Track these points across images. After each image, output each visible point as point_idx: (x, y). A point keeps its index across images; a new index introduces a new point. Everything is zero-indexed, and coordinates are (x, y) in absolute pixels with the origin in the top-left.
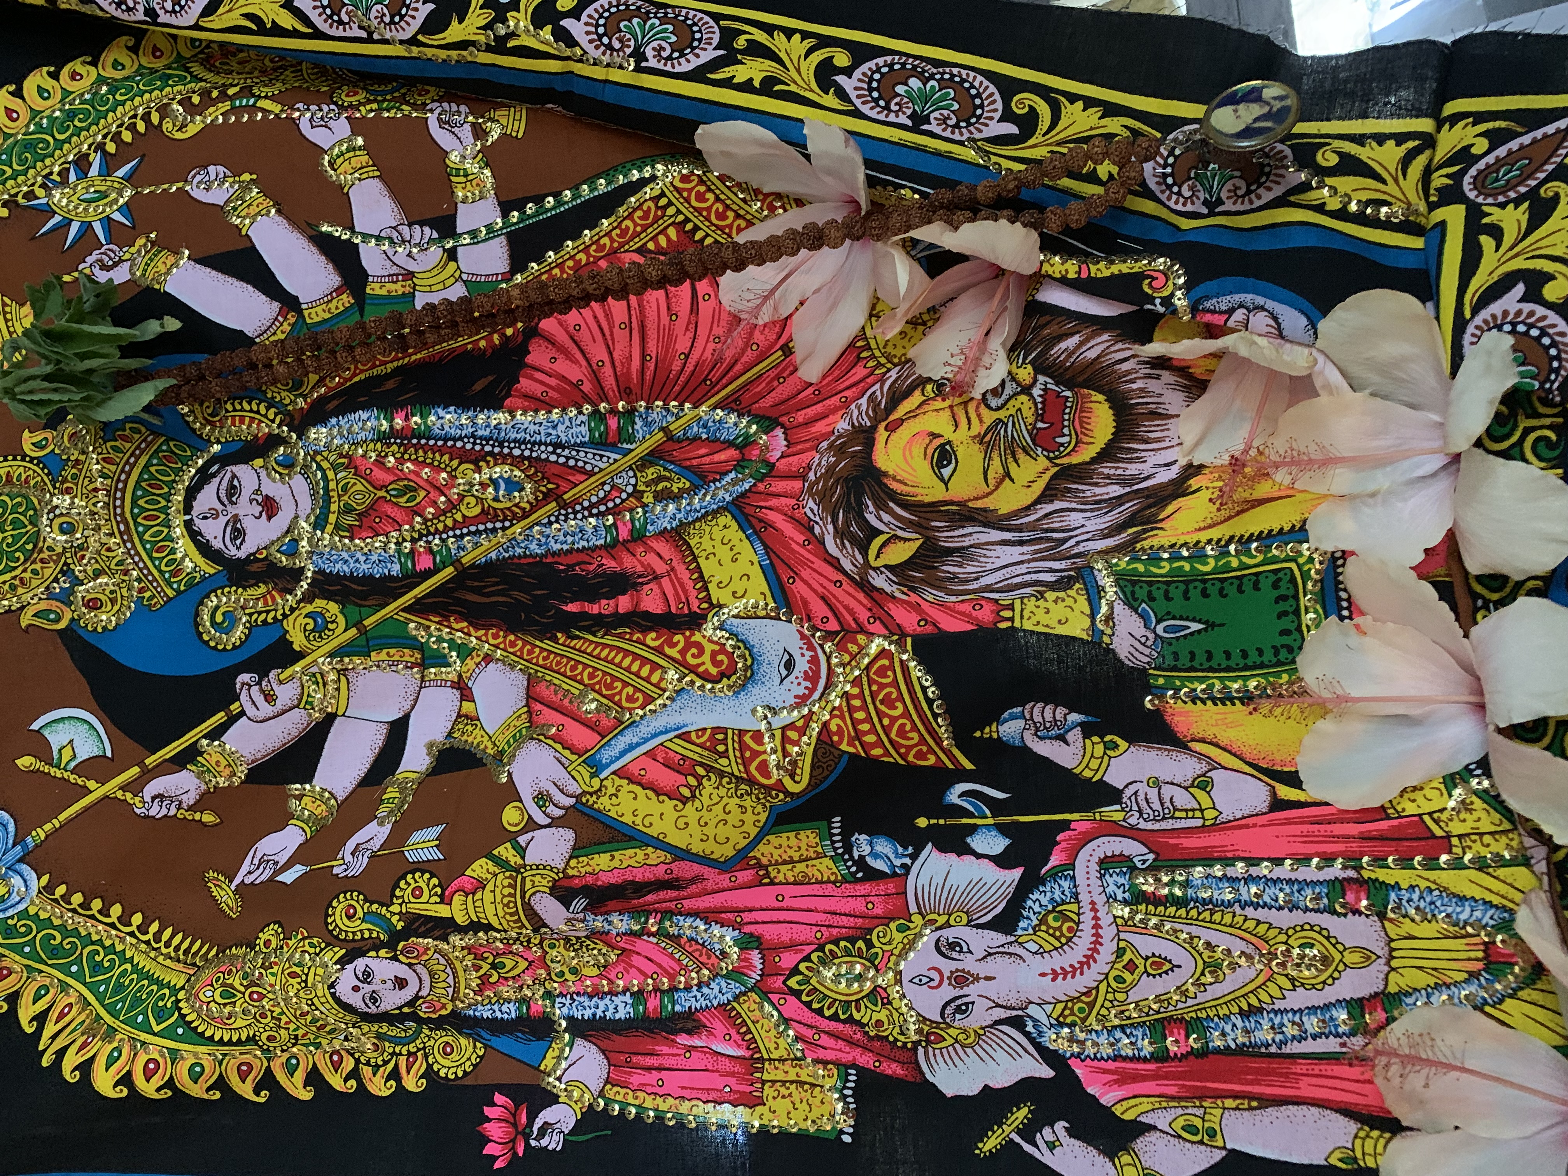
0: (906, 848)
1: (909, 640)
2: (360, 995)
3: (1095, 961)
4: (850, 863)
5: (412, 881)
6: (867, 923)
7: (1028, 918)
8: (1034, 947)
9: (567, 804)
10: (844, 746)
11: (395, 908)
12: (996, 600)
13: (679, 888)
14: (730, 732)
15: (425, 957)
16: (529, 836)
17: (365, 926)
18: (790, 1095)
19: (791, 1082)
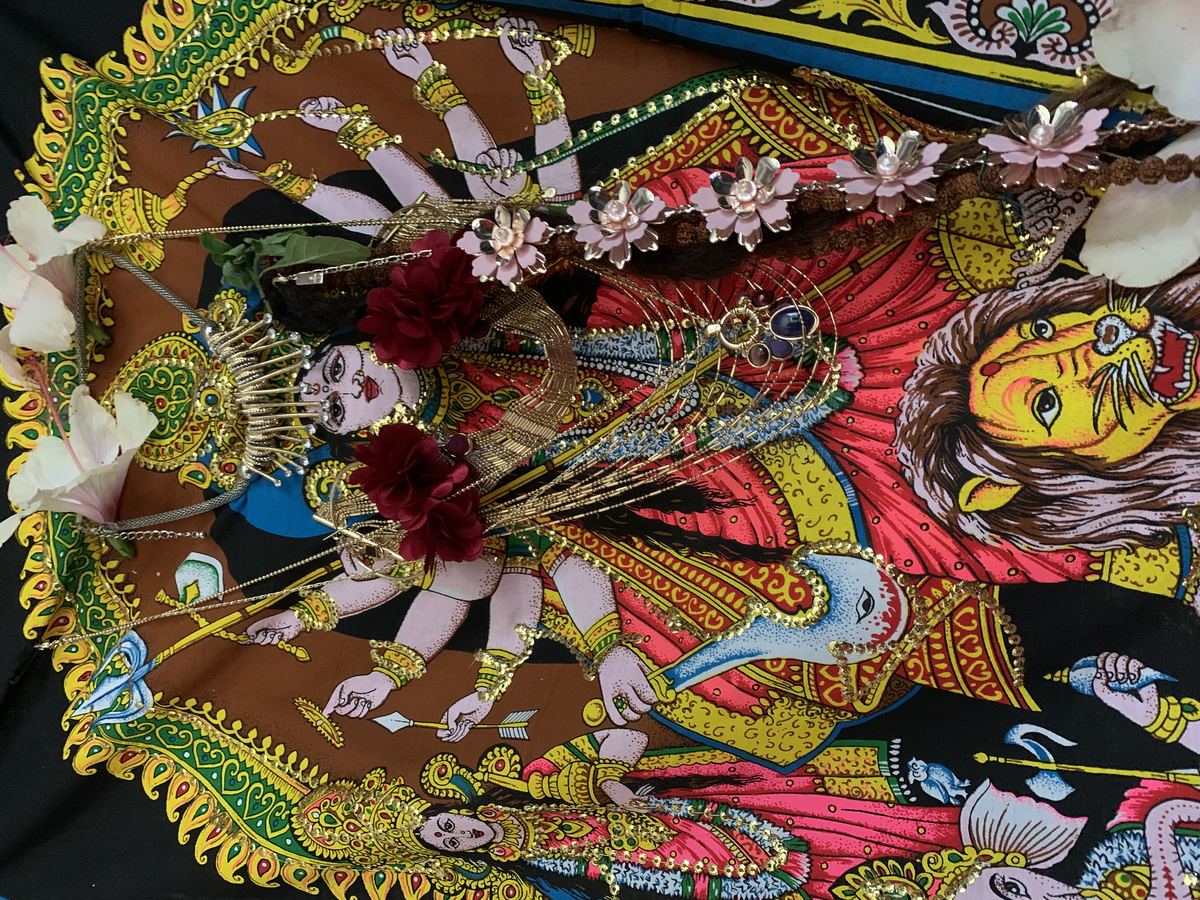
0: (962, 780)
1: (997, 588)
2: (441, 839)
4: (904, 787)
5: (498, 754)
6: (917, 847)
7: (1094, 873)
9: (642, 710)
10: (919, 680)
11: (479, 776)
12: (1088, 552)
13: (738, 783)
14: (805, 665)
15: (501, 818)
16: (604, 733)
17: (451, 786)
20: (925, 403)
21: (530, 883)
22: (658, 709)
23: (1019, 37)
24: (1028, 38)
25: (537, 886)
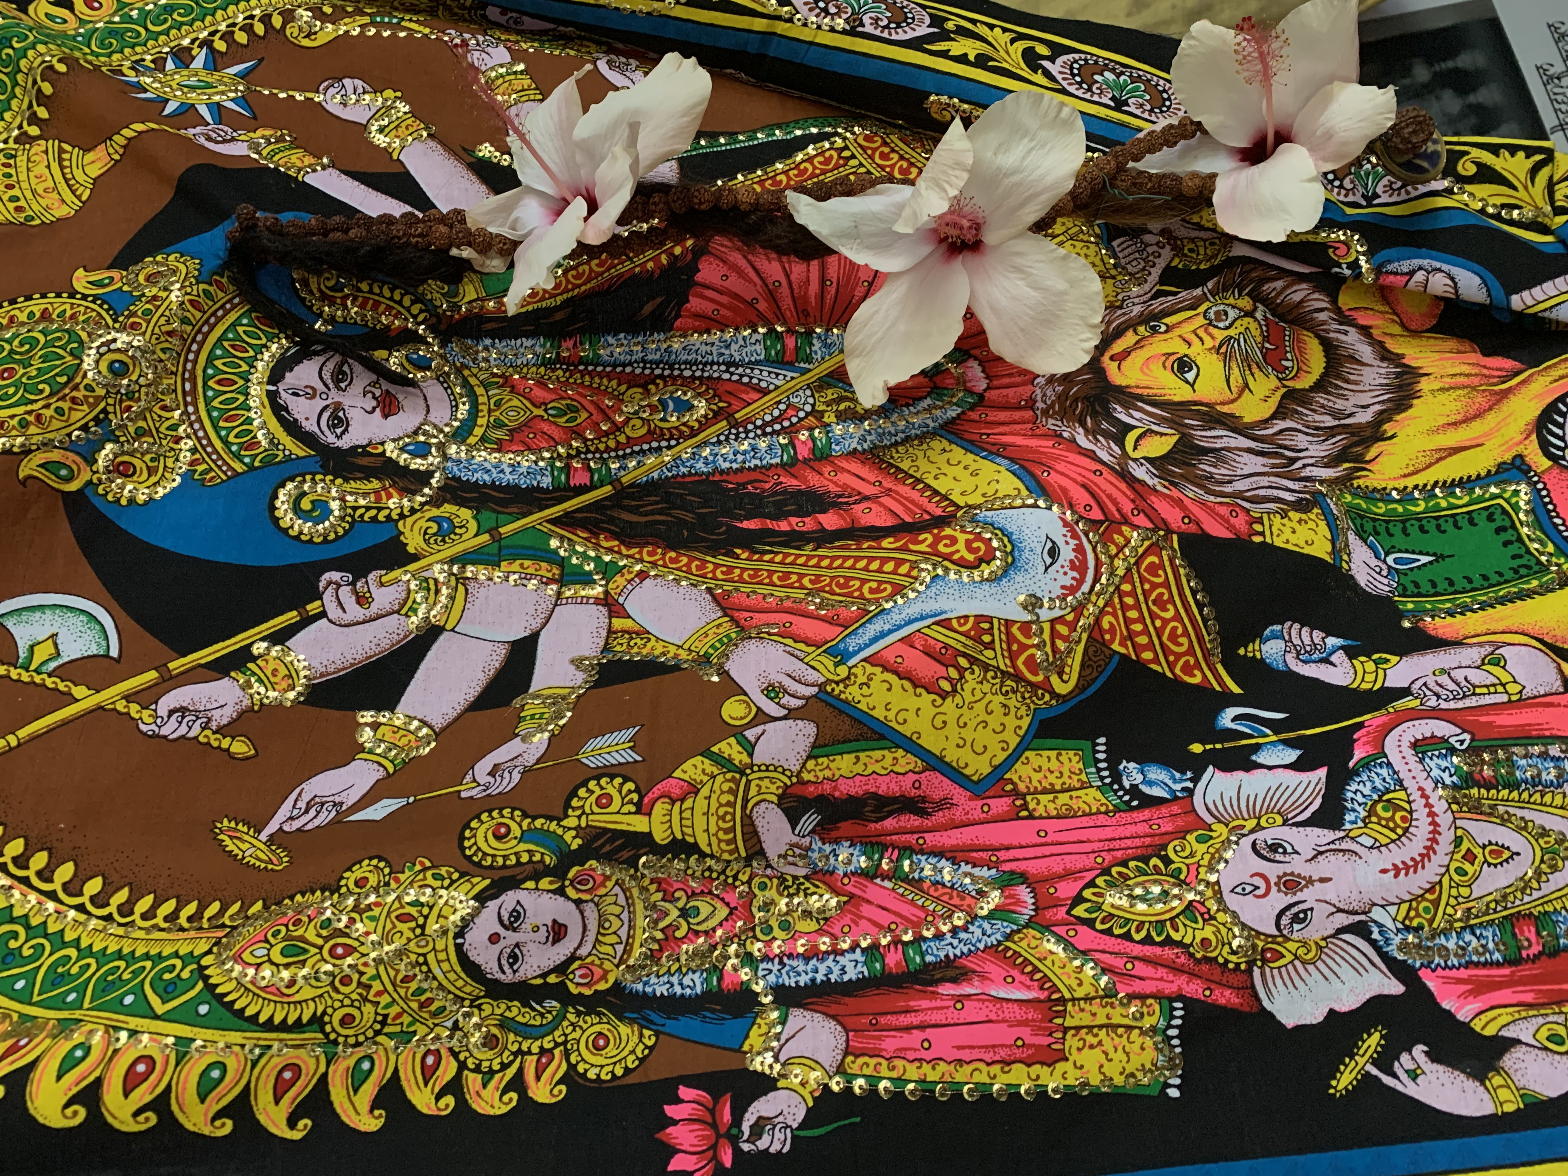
0: (1183, 772)
3: (1435, 853)
4: (1121, 793)
5: (596, 789)
7: (1354, 810)
9: (807, 694)
10: (1116, 646)
11: (571, 822)
13: (922, 813)
14: (994, 622)
15: (601, 892)
16: (759, 729)
17: (523, 847)
18: (1100, 1043)
19: (1100, 1027)
21: (631, 1022)
22: (829, 689)
25: (644, 1023)
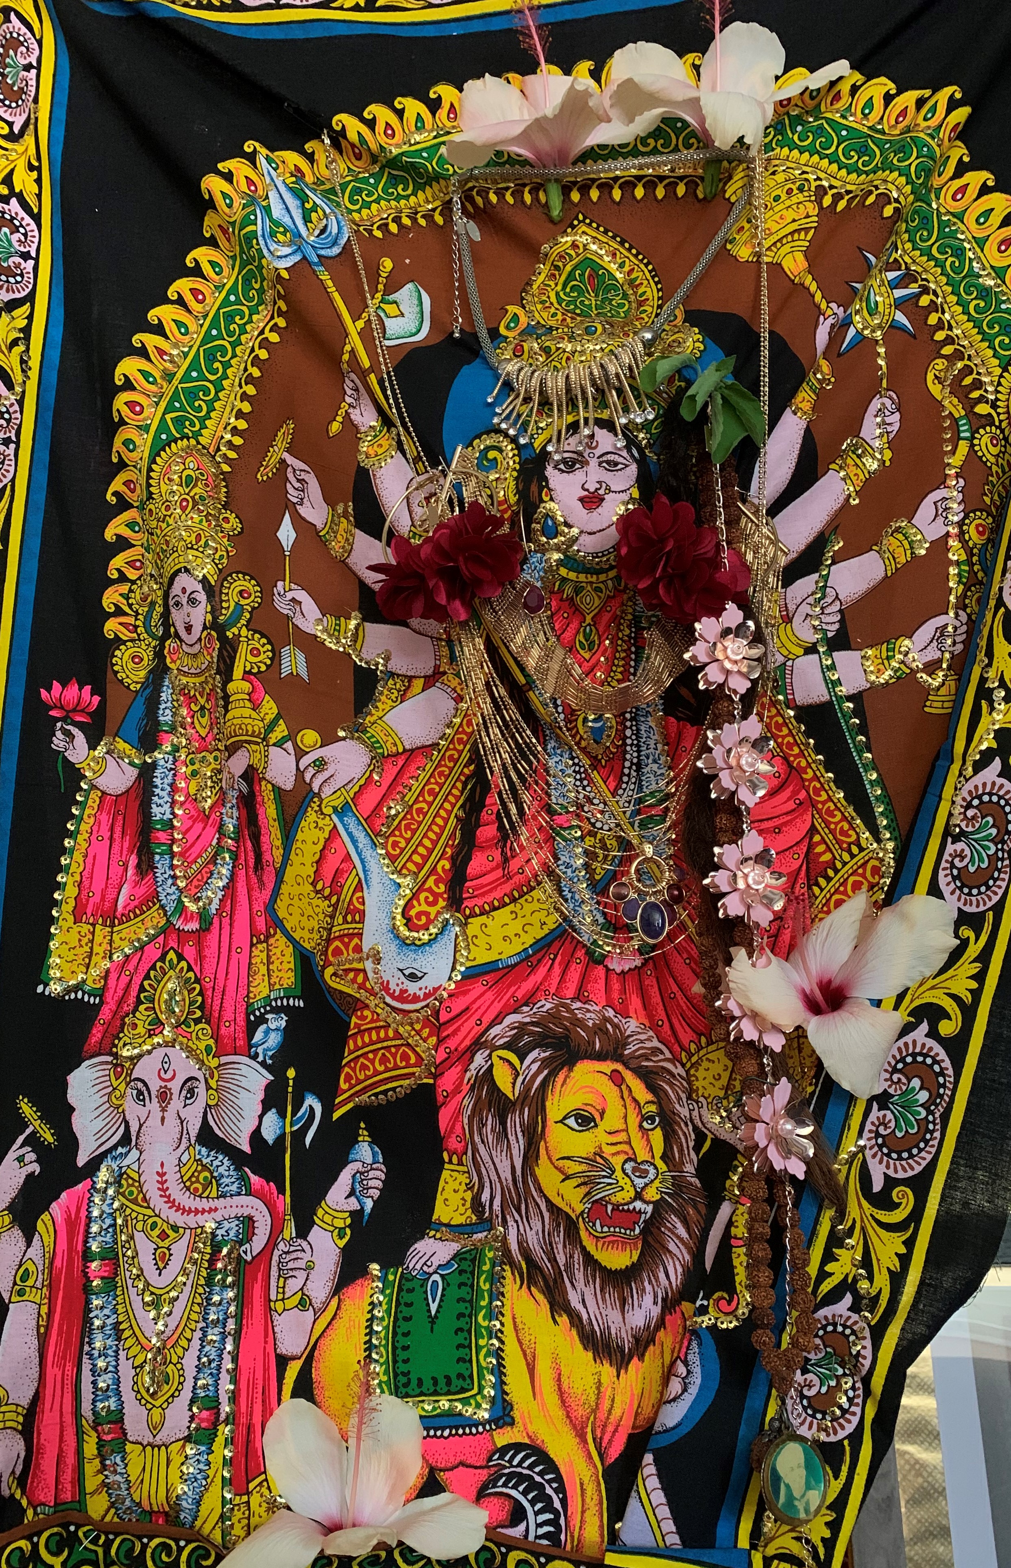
0: (271, 1058)
1: (431, 1081)
2: (180, 594)
3: (170, 1208)
4: (262, 1010)
5: (265, 649)
6: (214, 1021)
7: (208, 1156)
8: (185, 1158)
9: (313, 785)
10: (354, 1020)
11: (244, 632)
12: (466, 1153)
13: (256, 869)
14: (360, 926)
15: (205, 653)
16: (292, 751)
17: (232, 604)
18: (81, 946)
19: (91, 948)
20: (590, 1023)
21: (147, 678)
22: (316, 799)
23: (893, 1096)
24: (892, 1103)
25: (145, 685)
